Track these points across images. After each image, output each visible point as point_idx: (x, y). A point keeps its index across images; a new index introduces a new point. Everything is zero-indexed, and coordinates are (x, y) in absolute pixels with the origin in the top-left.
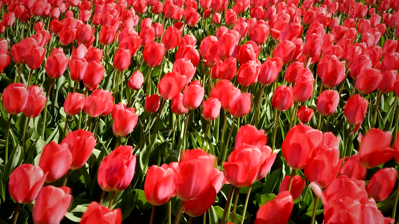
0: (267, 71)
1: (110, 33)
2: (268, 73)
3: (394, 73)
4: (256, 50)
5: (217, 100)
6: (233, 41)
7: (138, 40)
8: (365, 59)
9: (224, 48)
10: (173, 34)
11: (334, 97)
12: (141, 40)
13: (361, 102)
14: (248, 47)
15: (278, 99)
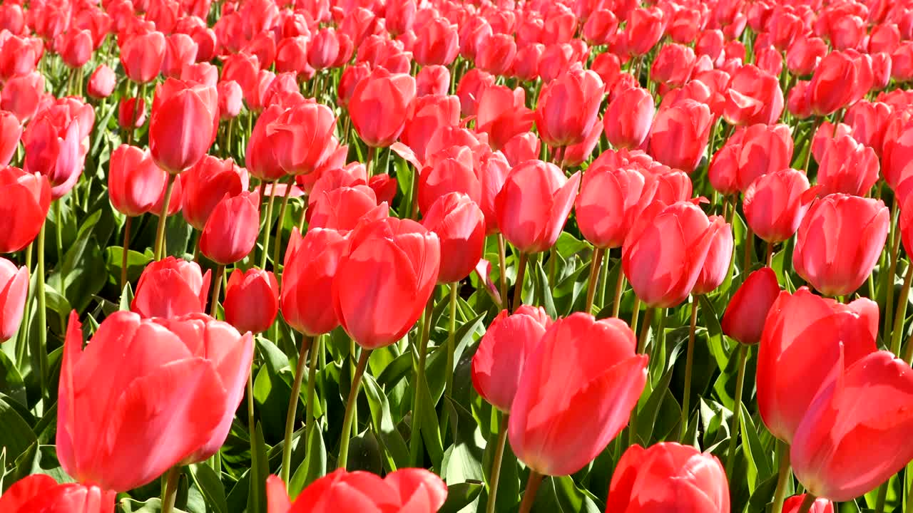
0: (321, 45)
1: (55, 17)
2: (323, 47)
3: (540, 48)
4: (311, 25)
5: (234, 82)
6: (266, 11)
7: (105, 19)
8: (481, 23)
9: (253, 21)
10: (164, 10)
11: (441, 75)
12: (111, 21)
13: (483, 79)
14: (297, 19)
15: (346, 83)
